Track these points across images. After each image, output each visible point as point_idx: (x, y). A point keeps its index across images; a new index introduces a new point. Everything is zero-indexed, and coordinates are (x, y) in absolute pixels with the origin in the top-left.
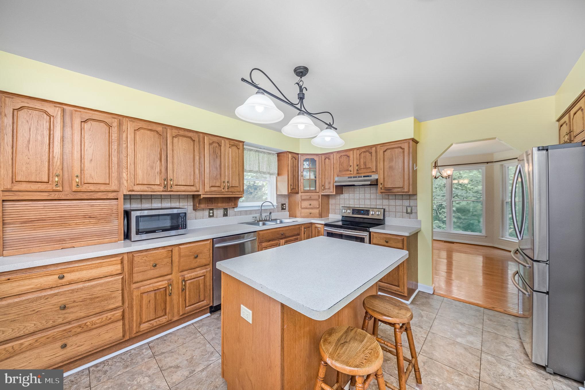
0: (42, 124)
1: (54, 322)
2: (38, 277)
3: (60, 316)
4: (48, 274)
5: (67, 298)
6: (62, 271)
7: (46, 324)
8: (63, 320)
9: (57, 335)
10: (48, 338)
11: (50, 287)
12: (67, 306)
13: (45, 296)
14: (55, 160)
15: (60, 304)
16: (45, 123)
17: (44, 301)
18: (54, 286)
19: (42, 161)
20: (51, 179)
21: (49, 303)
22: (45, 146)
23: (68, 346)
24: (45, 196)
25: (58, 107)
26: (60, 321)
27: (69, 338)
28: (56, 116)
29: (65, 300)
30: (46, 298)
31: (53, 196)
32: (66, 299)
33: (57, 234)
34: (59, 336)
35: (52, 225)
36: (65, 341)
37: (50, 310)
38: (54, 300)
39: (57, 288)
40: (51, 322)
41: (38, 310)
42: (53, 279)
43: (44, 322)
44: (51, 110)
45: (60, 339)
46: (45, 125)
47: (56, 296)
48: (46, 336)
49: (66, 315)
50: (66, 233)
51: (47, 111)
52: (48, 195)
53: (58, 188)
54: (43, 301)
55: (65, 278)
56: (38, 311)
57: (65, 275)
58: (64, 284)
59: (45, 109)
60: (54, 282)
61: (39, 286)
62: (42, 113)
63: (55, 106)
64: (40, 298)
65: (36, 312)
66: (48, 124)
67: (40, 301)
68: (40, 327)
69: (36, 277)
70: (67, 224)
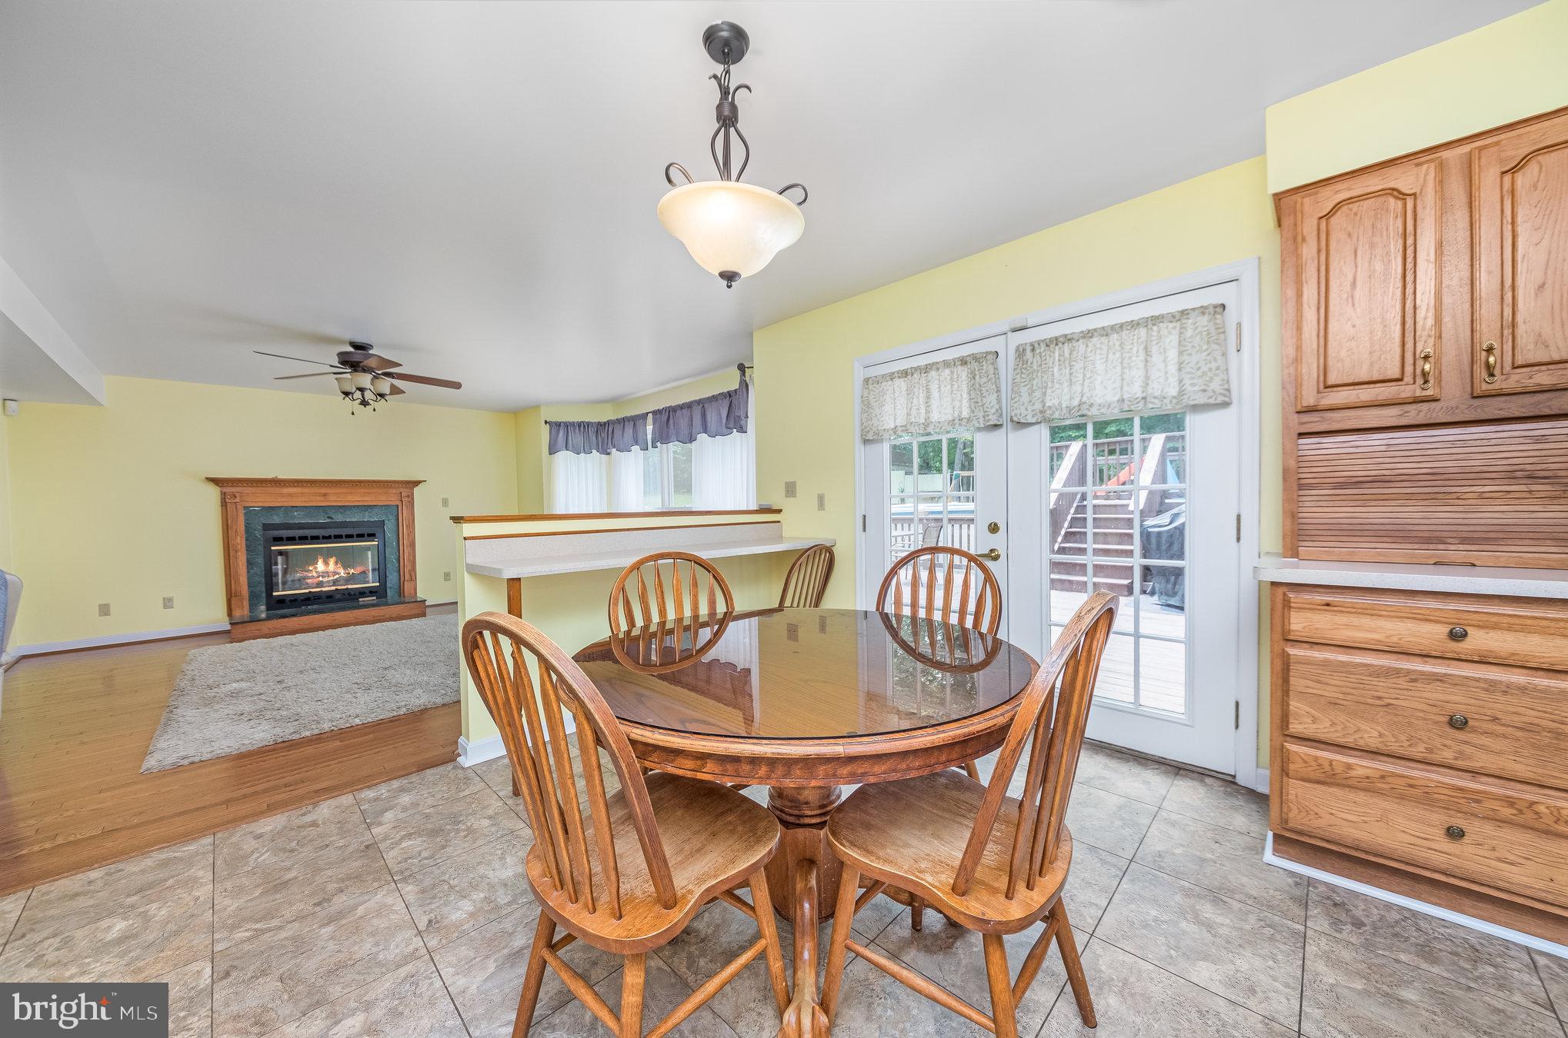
0: (1385, 228)
1: (1430, 750)
2: (1392, 617)
3: (1447, 742)
4: (1419, 616)
5: (1473, 701)
6: (1459, 615)
7: (1410, 746)
8: (1456, 759)
9: (1436, 790)
10: (1411, 786)
11: (1424, 653)
12: (1471, 723)
13: (1409, 672)
14: (1421, 314)
15: (1450, 708)
16: (1391, 222)
17: (1405, 685)
18: (1434, 653)
19: (1385, 326)
20: (1409, 369)
21: (1418, 694)
22: (1392, 284)
23: (1466, 840)
24: (1389, 416)
25: (1427, 162)
26: (1447, 756)
27: (1472, 818)
28: (1421, 193)
29: (1465, 704)
30: (1414, 678)
31: (1414, 414)
32: (1467, 702)
33: (1422, 521)
34: (1443, 797)
35: (1407, 497)
36: (1459, 822)
37: (1422, 715)
38: (1435, 693)
39: (1440, 661)
40: (1421, 748)
41: (1391, 701)
42: (1433, 634)
43: (1403, 738)
44: (1405, 180)
45: (1444, 808)
46: (1391, 228)
47: (1439, 683)
48: (1407, 777)
49: (1468, 750)
50: (1447, 521)
51: (1395, 187)
52: (1401, 413)
53: (1429, 392)
54: (1402, 682)
55: (1468, 639)
56: (1389, 705)
57: (1469, 630)
58: (1463, 657)
59: (1392, 185)
60: (1437, 643)
61: (1395, 639)
62: (1383, 199)
63: (1417, 165)
64: (1398, 672)
65: (1383, 703)
66: (1399, 222)
67: (1395, 680)
68: (1394, 747)
69: (1388, 616)
70: (1450, 496)
